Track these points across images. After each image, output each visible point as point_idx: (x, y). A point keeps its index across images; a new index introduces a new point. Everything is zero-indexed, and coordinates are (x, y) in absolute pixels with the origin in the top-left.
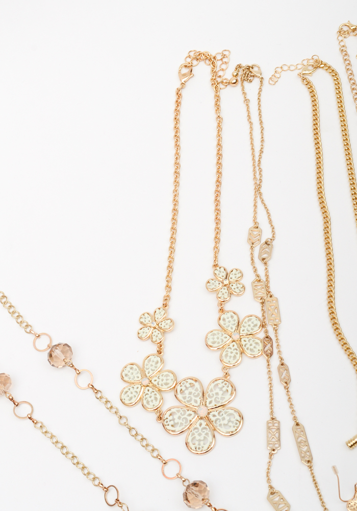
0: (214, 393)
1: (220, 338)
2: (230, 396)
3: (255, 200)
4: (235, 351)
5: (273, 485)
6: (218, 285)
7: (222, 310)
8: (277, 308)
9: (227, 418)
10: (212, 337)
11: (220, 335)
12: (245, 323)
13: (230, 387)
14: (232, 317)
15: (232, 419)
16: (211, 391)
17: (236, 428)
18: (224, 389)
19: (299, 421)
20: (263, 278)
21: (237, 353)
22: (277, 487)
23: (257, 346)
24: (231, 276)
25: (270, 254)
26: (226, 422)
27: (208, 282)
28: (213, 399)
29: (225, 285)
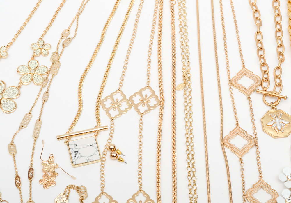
0: (9, 91)
1: (25, 69)
2: (15, 96)
3: (74, 19)
4: (29, 78)
5: (14, 141)
6: (37, 47)
7: (33, 59)
8: (58, 68)
9: (9, 104)
10: (22, 67)
11: (26, 68)
12: (40, 68)
13: (18, 92)
14: (36, 63)
15: (11, 106)
16: (9, 90)
17: (11, 110)
18: (15, 92)
19: (41, 119)
20: (59, 53)
21: (29, 79)
22: (15, 142)
23: (40, 80)
24: (45, 46)
25: (68, 44)
26: (7, 106)
27: (33, 44)
28: (7, 94)
29: (40, 49)
